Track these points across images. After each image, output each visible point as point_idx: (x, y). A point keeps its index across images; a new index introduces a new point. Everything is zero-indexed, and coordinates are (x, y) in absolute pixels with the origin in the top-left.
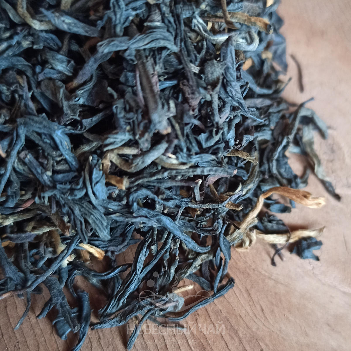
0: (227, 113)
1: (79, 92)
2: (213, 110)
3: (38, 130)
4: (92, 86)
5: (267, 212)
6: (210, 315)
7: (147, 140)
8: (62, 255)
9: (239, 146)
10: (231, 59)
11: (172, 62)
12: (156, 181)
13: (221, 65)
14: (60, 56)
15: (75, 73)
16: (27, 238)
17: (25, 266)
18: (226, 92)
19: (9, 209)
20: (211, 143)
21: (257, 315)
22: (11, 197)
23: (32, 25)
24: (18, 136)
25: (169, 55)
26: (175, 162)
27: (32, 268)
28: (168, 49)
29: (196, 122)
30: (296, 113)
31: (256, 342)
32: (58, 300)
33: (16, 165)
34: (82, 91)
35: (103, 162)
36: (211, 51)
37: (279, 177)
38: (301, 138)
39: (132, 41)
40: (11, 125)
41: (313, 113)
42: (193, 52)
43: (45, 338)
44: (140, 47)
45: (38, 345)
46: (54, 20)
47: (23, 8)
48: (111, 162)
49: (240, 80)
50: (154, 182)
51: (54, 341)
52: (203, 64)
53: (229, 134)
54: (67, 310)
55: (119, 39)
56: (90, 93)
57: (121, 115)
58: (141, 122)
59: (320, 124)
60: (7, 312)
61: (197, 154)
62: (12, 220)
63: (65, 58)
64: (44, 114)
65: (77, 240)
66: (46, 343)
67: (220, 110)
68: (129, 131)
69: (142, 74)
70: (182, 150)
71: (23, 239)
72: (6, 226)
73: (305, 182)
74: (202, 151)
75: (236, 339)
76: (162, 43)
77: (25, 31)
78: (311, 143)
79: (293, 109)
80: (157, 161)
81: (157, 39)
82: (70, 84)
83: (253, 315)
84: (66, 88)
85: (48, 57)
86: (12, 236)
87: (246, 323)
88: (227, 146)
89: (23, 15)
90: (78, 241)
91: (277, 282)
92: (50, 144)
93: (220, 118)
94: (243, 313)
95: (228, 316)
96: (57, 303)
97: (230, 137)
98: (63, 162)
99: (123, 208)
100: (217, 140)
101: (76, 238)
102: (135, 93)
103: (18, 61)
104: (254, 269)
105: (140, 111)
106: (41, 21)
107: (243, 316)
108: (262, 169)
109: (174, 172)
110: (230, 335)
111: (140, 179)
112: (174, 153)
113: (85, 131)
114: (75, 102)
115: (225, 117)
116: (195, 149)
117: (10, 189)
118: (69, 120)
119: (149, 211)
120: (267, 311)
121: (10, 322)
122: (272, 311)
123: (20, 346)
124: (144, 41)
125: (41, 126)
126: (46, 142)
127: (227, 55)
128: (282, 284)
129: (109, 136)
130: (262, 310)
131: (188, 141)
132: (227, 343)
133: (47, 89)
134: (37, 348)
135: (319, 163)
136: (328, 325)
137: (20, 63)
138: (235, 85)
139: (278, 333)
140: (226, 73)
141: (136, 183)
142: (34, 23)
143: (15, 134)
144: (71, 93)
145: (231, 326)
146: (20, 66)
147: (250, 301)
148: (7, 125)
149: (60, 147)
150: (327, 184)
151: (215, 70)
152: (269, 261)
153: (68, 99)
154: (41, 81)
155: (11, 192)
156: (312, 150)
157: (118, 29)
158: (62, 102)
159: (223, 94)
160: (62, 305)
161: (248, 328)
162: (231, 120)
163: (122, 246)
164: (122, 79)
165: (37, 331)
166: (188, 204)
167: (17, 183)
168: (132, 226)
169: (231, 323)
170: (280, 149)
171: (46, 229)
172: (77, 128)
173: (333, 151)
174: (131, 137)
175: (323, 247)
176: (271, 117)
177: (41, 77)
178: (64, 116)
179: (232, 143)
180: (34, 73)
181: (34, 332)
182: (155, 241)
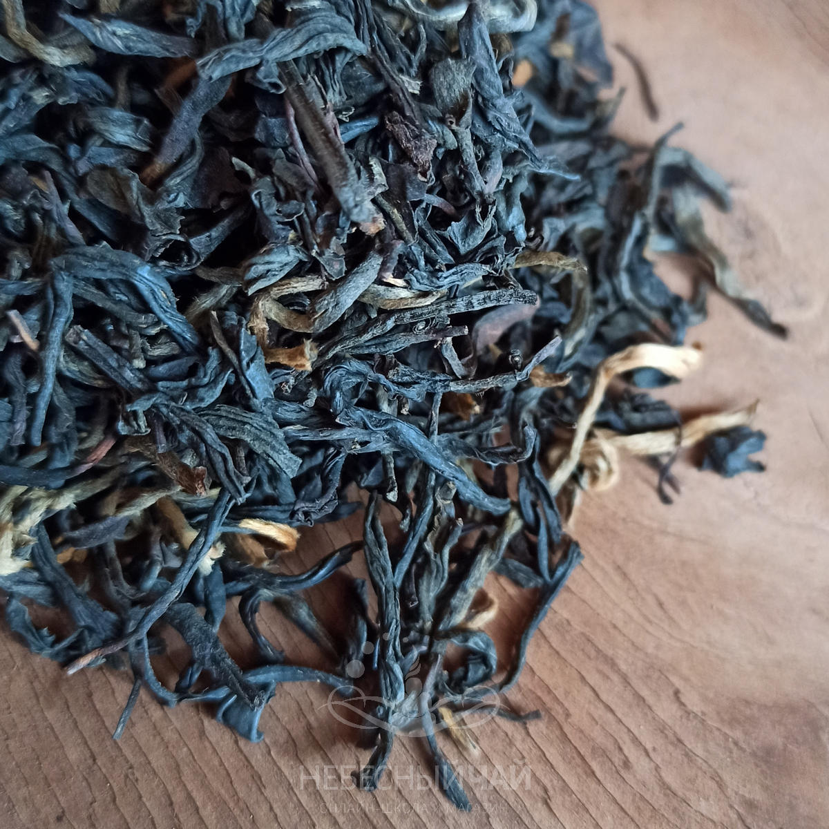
0: (497, 172)
1: (173, 182)
2: (466, 167)
3: (98, 275)
4: (197, 165)
5: (627, 391)
6: (547, 635)
7: (336, 255)
8: (195, 550)
9: (538, 240)
10: (483, 52)
11: (360, 77)
12: (373, 342)
13: (465, 66)
14: (117, 113)
15: (156, 144)
16: (109, 530)
17: (119, 592)
18: (488, 124)
19: (60, 473)
20: (475, 239)
21: (651, 618)
22: (58, 449)
23: (47, 57)
24: (57, 297)
25: (350, 64)
26: (405, 293)
27: (132, 596)
28: (347, 50)
29: (436, 201)
30: (649, 166)
31: (659, 678)
32: (204, 648)
33: (62, 365)
34: (178, 180)
35: (250, 325)
36: (438, 48)
37: (641, 306)
38: (673, 217)
39: (268, 45)
40: (37, 280)
41: (688, 157)
42: (402, 51)
43: (189, 750)
44: (286, 56)
45: (178, 766)
46: (94, 34)
47: (18, 26)
48: (269, 321)
49: (512, 94)
50: (368, 347)
51: (210, 751)
52: (425, 73)
53: (511, 216)
54: (229, 666)
55: (240, 45)
56: (195, 181)
57: (271, 209)
58: (317, 216)
59: (709, 177)
60: (94, 706)
61: (449, 267)
62: (72, 496)
63: (128, 116)
64: (105, 243)
65: (222, 510)
66: (193, 757)
67: (482, 166)
68: (294, 243)
69: (302, 110)
70: (416, 265)
71: (103, 535)
72: (60, 513)
73: (702, 310)
74: (460, 259)
75: (615, 678)
76: (331, 40)
77: (31, 77)
78: (696, 224)
79: (641, 159)
80: (365, 300)
81: (320, 33)
82: (148, 170)
83: (641, 620)
84: (143, 180)
85: (91, 120)
86: (76, 534)
87: (629, 640)
88: (512, 242)
89: (22, 40)
90: (224, 513)
91: (680, 537)
92: (129, 304)
93: (486, 183)
94: (619, 618)
95: (587, 630)
96: (204, 657)
97: (515, 223)
98: (163, 339)
99: (312, 416)
100: (487, 230)
101: (220, 507)
102: (293, 159)
103: (27, 143)
104: (624, 520)
105: (310, 193)
106: (63, 47)
107: (620, 625)
108: (600, 293)
109: (408, 315)
110: (600, 672)
111: (336, 344)
112: (399, 274)
113: (198, 264)
114: (170, 202)
115: (496, 180)
116: (445, 256)
117: (54, 428)
118: (160, 247)
119: (369, 412)
120: (670, 605)
121: (106, 728)
122: (683, 603)
123: (137, 775)
124: (293, 42)
125: (104, 265)
126: (120, 301)
127: (475, 44)
128: (692, 540)
129: (254, 260)
130: (661, 605)
131: (425, 243)
132: (596, 689)
133: (104, 189)
134: (175, 771)
135: (724, 262)
136: (815, 611)
137: (31, 148)
138: (505, 104)
139: (706, 647)
140: (478, 83)
141: (330, 355)
142: (49, 54)
143: (50, 296)
144: (154, 188)
145: (598, 651)
146: (33, 154)
147: (629, 589)
148: (29, 281)
149: (153, 304)
150: (751, 307)
151: (453, 79)
152: (654, 498)
153: (151, 199)
154: (86, 174)
155: (59, 434)
156: (702, 237)
157: (233, 28)
158: (140, 210)
159: (481, 128)
160: (215, 661)
161: (637, 648)
162: (509, 187)
163: (324, 501)
164: (259, 135)
165: (169, 735)
166: (448, 386)
167: (69, 411)
168: (337, 459)
169: (598, 644)
170: (630, 242)
171: (148, 500)
172: (182, 260)
173: (748, 234)
174: (302, 256)
175: (770, 444)
176: (595, 178)
177: (83, 167)
178: (150, 238)
179: (521, 234)
180: (67, 161)
181: (162, 739)
182: (393, 483)
